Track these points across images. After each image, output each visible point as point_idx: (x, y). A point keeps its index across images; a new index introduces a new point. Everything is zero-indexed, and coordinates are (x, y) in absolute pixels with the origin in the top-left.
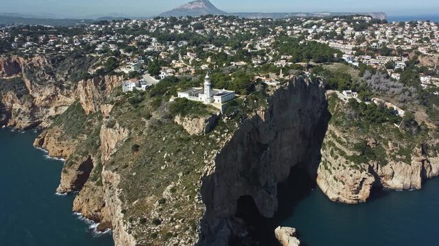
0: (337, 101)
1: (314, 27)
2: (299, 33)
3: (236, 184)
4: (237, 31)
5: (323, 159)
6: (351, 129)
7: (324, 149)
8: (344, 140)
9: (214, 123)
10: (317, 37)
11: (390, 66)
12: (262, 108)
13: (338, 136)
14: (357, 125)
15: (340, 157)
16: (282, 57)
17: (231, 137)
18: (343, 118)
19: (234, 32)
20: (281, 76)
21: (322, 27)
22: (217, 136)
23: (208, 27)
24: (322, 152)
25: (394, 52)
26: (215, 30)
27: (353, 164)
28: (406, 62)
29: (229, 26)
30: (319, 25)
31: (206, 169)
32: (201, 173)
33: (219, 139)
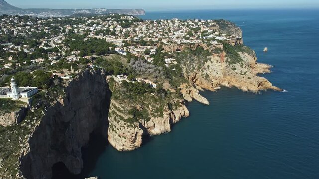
0: (114, 83)
1: (94, 25)
2: (84, 31)
3: (49, 156)
4: (33, 30)
5: (110, 124)
6: (125, 101)
7: (110, 117)
8: (122, 109)
9: (24, 114)
10: (96, 34)
11: (147, 52)
12: (61, 97)
13: (118, 107)
14: (129, 98)
15: (121, 121)
16: (72, 53)
17: (39, 122)
18: (120, 94)
19: (30, 30)
20: (72, 71)
21: (100, 26)
22: (28, 124)
23: (5, 27)
24: (109, 119)
25: (148, 43)
26: (12, 29)
27: (129, 124)
28: (156, 50)
29: (25, 26)
30: (97, 24)
31: (23, 151)
32: (19, 155)
33: (30, 126)
